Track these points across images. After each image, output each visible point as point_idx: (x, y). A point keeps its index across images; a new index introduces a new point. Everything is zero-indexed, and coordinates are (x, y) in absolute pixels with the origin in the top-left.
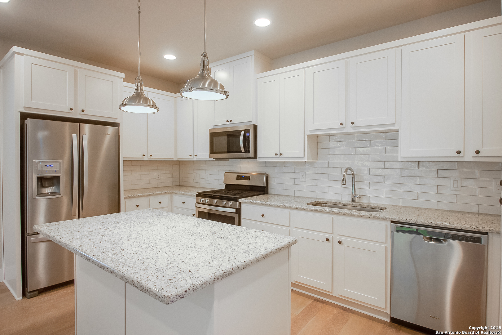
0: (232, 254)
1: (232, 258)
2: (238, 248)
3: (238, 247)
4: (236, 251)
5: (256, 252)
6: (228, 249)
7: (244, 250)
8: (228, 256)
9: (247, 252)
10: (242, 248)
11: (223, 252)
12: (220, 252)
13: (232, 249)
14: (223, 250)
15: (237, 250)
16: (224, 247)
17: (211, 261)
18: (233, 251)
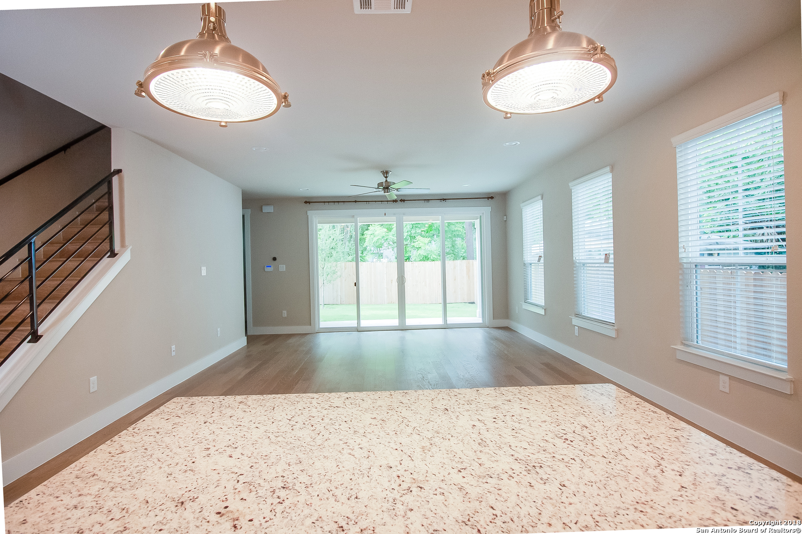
0: (121, 459)
1: (118, 452)
2: (108, 480)
3: (112, 485)
4: (113, 471)
5: (58, 483)
6: (138, 469)
7: (92, 479)
8: (128, 455)
9: (84, 475)
10: (100, 485)
11: (145, 459)
12: (153, 456)
13: (128, 472)
14: (149, 464)
15: (112, 474)
16: (150, 471)
17: (158, 436)
18: (123, 468)
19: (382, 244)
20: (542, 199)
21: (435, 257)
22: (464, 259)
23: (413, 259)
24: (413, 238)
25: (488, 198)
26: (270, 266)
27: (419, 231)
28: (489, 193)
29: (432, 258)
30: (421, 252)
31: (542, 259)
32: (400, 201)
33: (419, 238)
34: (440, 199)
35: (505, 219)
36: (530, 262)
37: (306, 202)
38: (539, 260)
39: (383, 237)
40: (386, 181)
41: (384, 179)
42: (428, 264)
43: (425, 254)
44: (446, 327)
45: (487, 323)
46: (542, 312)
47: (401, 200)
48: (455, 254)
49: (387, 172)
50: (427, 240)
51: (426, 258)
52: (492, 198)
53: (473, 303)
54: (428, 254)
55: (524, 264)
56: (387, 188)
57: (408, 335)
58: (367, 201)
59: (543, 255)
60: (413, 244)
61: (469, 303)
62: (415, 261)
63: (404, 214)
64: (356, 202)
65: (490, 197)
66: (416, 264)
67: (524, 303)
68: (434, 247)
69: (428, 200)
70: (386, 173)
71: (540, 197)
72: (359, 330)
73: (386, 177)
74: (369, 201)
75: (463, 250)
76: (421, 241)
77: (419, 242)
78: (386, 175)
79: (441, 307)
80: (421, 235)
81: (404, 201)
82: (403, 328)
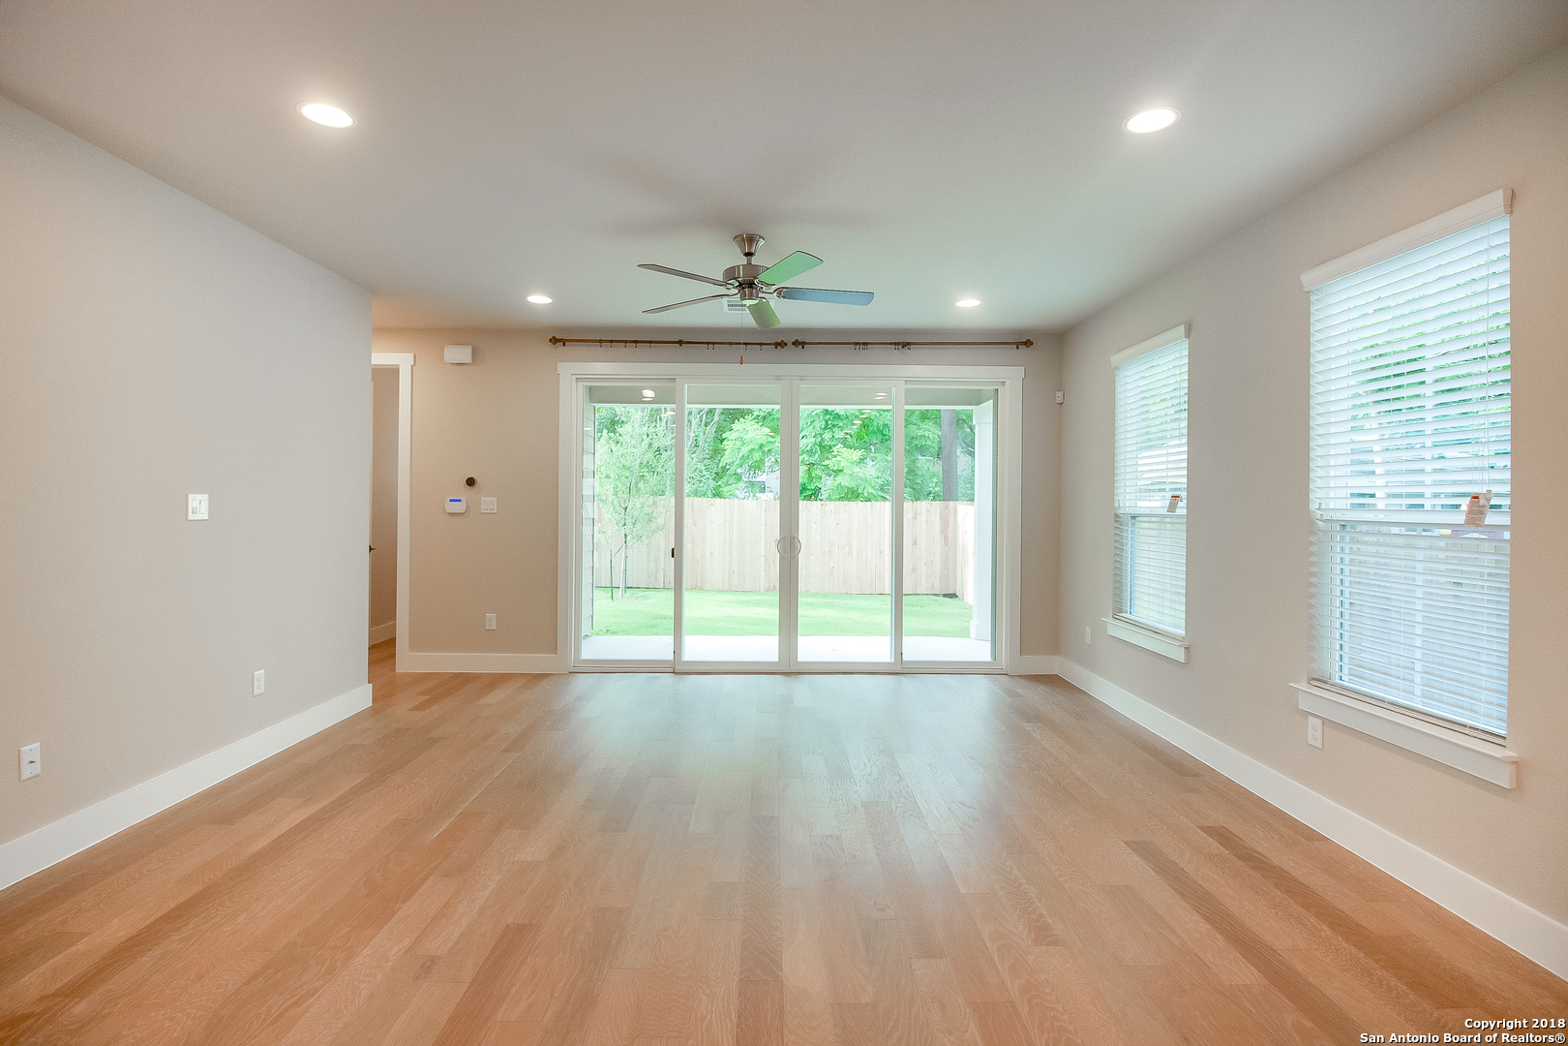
19: (762, 461)
20: (1188, 334)
21: (873, 491)
22: (934, 499)
23: (824, 495)
24: (826, 449)
25: (1018, 345)
26: (460, 501)
27: (840, 435)
28: (1020, 332)
29: (866, 494)
30: (843, 480)
31: (1183, 504)
32: (793, 343)
33: (840, 450)
34: (895, 344)
35: (1059, 400)
36: (1131, 511)
37: (554, 341)
38: (1172, 507)
39: (761, 446)
40: (749, 263)
41: (744, 260)
42: (856, 507)
43: (851, 485)
44: (900, 669)
45: (1004, 662)
46: (1179, 655)
47: (796, 343)
48: (914, 489)
49: (751, 240)
50: (857, 454)
51: (852, 495)
52: (1028, 343)
53: (953, 596)
54: (858, 486)
55: (1116, 515)
56: (751, 285)
57: (802, 686)
58: (708, 343)
59: (1184, 494)
60: (826, 462)
61: (945, 595)
62: (829, 499)
63: (802, 378)
64: (680, 342)
65: (1021, 341)
66: (831, 506)
67: (1110, 620)
68: (871, 471)
69: (864, 344)
70: (748, 242)
71: (1181, 330)
72: (677, 669)
73: (749, 254)
74: (713, 343)
75: (935, 480)
76: (845, 457)
77: (839, 458)
78: (750, 246)
79: (887, 604)
80: (844, 441)
81: (803, 344)
82: (789, 669)
